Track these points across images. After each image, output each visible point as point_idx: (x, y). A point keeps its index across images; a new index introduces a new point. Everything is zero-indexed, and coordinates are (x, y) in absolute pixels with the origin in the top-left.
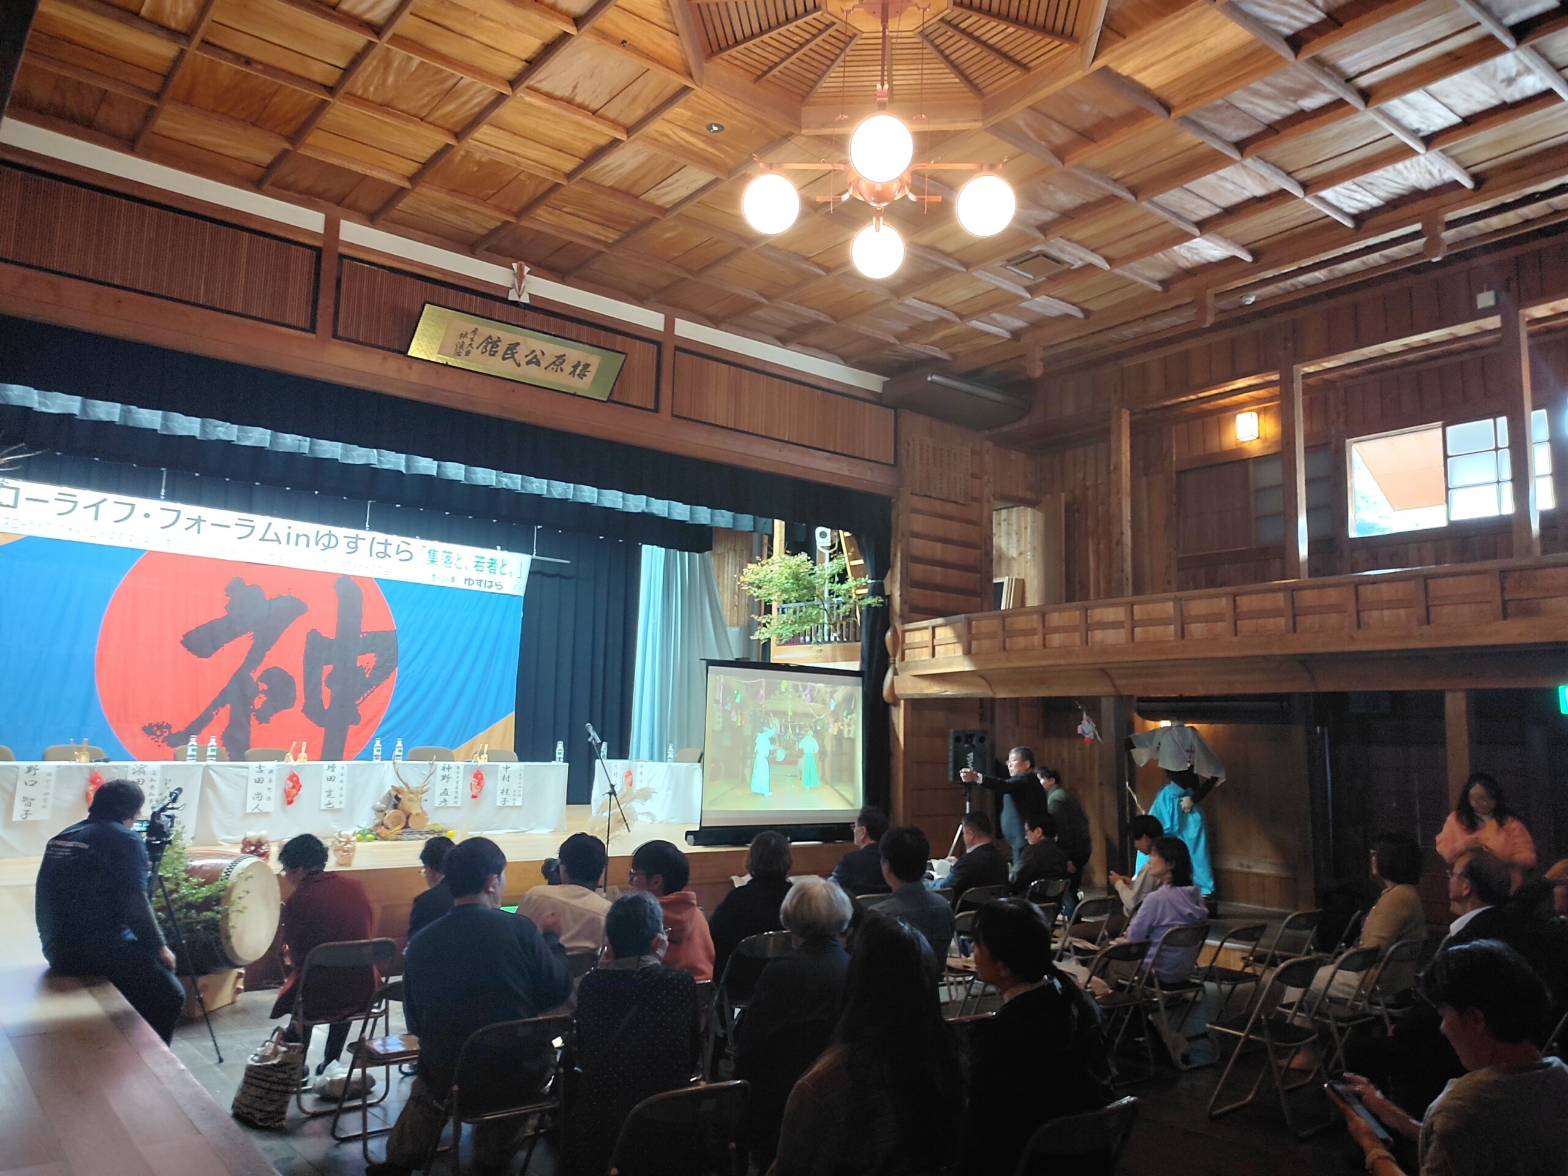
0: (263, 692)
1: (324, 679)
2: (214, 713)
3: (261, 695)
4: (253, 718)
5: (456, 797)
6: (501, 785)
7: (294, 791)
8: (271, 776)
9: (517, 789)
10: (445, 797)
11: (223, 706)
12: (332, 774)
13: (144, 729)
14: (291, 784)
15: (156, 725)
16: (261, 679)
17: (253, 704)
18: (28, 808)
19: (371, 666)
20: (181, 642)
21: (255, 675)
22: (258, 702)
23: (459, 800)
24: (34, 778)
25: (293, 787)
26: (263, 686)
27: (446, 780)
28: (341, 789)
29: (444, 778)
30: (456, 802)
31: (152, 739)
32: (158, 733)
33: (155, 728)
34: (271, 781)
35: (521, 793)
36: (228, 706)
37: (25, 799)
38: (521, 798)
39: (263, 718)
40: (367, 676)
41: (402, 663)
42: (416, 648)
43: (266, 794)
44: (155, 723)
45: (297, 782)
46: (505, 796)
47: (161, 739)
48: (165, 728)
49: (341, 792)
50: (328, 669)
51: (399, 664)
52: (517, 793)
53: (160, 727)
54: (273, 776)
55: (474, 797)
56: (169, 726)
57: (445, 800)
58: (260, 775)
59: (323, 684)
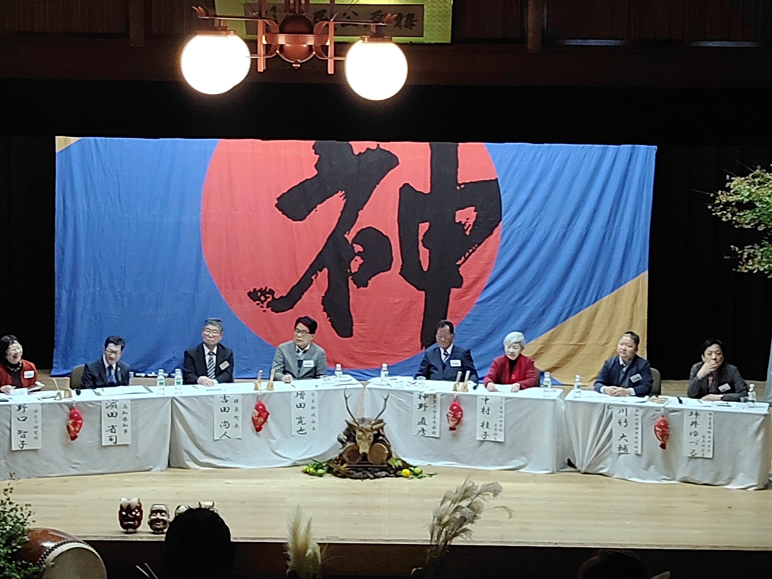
0: (359, 254)
1: (420, 238)
2: (313, 277)
3: (357, 258)
4: (351, 282)
5: (434, 428)
6: (480, 418)
7: (261, 420)
8: (236, 405)
9: (498, 424)
10: (424, 426)
11: (321, 271)
12: (302, 401)
13: (249, 294)
14: (257, 413)
15: (260, 291)
16: (354, 241)
17: (350, 268)
18: (23, 439)
19: (471, 222)
20: (276, 206)
21: (350, 237)
22: (355, 265)
23: (437, 430)
24: (25, 415)
25: (259, 416)
26: (358, 248)
27: (423, 408)
28: (313, 415)
29: (421, 406)
30: (434, 433)
31: (258, 304)
32: (263, 298)
33: (259, 294)
34: (237, 409)
35: (503, 428)
36: (326, 270)
37: (20, 432)
38: (503, 433)
39: (362, 283)
40: (468, 233)
41: (506, 218)
42: (522, 198)
43: (233, 422)
44: (258, 289)
45: (264, 410)
46: (486, 430)
47: (265, 304)
48: (268, 293)
49: (313, 418)
50: (424, 227)
51: (503, 219)
52: (498, 428)
53: (264, 292)
54: (239, 405)
55: (452, 429)
56: (272, 292)
57: (423, 430)
58: (225, 405)
59: (421, 244)
